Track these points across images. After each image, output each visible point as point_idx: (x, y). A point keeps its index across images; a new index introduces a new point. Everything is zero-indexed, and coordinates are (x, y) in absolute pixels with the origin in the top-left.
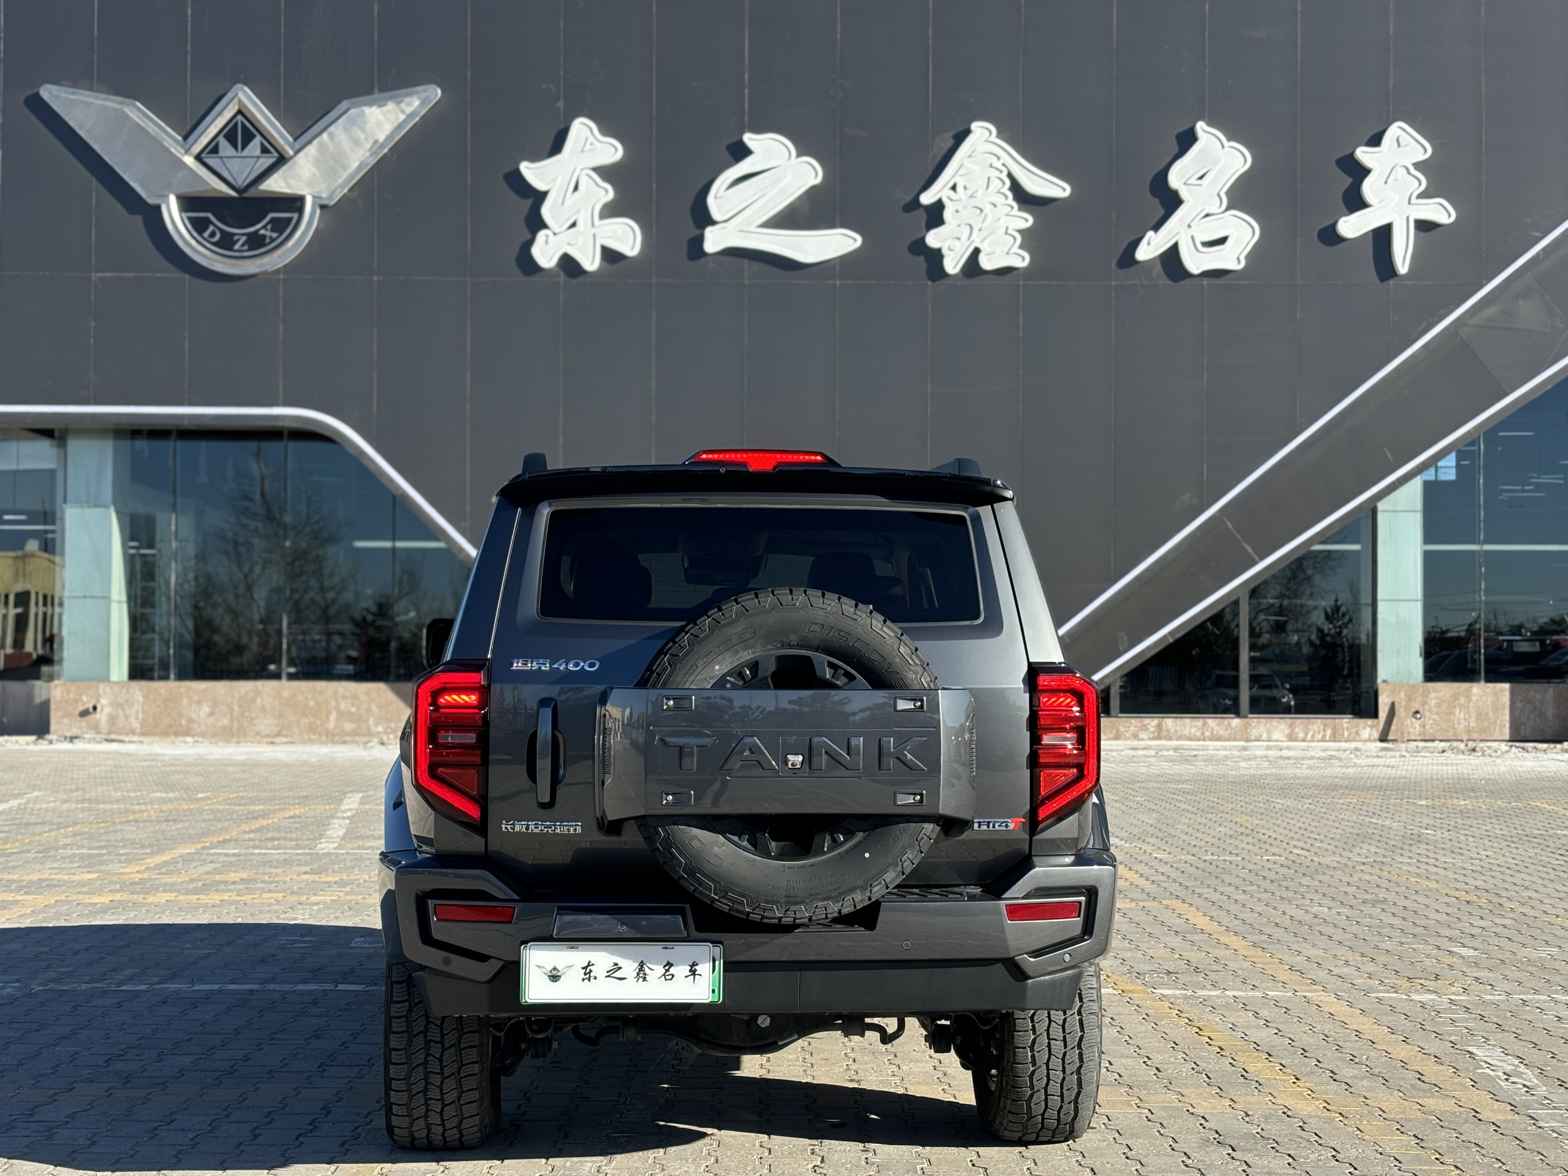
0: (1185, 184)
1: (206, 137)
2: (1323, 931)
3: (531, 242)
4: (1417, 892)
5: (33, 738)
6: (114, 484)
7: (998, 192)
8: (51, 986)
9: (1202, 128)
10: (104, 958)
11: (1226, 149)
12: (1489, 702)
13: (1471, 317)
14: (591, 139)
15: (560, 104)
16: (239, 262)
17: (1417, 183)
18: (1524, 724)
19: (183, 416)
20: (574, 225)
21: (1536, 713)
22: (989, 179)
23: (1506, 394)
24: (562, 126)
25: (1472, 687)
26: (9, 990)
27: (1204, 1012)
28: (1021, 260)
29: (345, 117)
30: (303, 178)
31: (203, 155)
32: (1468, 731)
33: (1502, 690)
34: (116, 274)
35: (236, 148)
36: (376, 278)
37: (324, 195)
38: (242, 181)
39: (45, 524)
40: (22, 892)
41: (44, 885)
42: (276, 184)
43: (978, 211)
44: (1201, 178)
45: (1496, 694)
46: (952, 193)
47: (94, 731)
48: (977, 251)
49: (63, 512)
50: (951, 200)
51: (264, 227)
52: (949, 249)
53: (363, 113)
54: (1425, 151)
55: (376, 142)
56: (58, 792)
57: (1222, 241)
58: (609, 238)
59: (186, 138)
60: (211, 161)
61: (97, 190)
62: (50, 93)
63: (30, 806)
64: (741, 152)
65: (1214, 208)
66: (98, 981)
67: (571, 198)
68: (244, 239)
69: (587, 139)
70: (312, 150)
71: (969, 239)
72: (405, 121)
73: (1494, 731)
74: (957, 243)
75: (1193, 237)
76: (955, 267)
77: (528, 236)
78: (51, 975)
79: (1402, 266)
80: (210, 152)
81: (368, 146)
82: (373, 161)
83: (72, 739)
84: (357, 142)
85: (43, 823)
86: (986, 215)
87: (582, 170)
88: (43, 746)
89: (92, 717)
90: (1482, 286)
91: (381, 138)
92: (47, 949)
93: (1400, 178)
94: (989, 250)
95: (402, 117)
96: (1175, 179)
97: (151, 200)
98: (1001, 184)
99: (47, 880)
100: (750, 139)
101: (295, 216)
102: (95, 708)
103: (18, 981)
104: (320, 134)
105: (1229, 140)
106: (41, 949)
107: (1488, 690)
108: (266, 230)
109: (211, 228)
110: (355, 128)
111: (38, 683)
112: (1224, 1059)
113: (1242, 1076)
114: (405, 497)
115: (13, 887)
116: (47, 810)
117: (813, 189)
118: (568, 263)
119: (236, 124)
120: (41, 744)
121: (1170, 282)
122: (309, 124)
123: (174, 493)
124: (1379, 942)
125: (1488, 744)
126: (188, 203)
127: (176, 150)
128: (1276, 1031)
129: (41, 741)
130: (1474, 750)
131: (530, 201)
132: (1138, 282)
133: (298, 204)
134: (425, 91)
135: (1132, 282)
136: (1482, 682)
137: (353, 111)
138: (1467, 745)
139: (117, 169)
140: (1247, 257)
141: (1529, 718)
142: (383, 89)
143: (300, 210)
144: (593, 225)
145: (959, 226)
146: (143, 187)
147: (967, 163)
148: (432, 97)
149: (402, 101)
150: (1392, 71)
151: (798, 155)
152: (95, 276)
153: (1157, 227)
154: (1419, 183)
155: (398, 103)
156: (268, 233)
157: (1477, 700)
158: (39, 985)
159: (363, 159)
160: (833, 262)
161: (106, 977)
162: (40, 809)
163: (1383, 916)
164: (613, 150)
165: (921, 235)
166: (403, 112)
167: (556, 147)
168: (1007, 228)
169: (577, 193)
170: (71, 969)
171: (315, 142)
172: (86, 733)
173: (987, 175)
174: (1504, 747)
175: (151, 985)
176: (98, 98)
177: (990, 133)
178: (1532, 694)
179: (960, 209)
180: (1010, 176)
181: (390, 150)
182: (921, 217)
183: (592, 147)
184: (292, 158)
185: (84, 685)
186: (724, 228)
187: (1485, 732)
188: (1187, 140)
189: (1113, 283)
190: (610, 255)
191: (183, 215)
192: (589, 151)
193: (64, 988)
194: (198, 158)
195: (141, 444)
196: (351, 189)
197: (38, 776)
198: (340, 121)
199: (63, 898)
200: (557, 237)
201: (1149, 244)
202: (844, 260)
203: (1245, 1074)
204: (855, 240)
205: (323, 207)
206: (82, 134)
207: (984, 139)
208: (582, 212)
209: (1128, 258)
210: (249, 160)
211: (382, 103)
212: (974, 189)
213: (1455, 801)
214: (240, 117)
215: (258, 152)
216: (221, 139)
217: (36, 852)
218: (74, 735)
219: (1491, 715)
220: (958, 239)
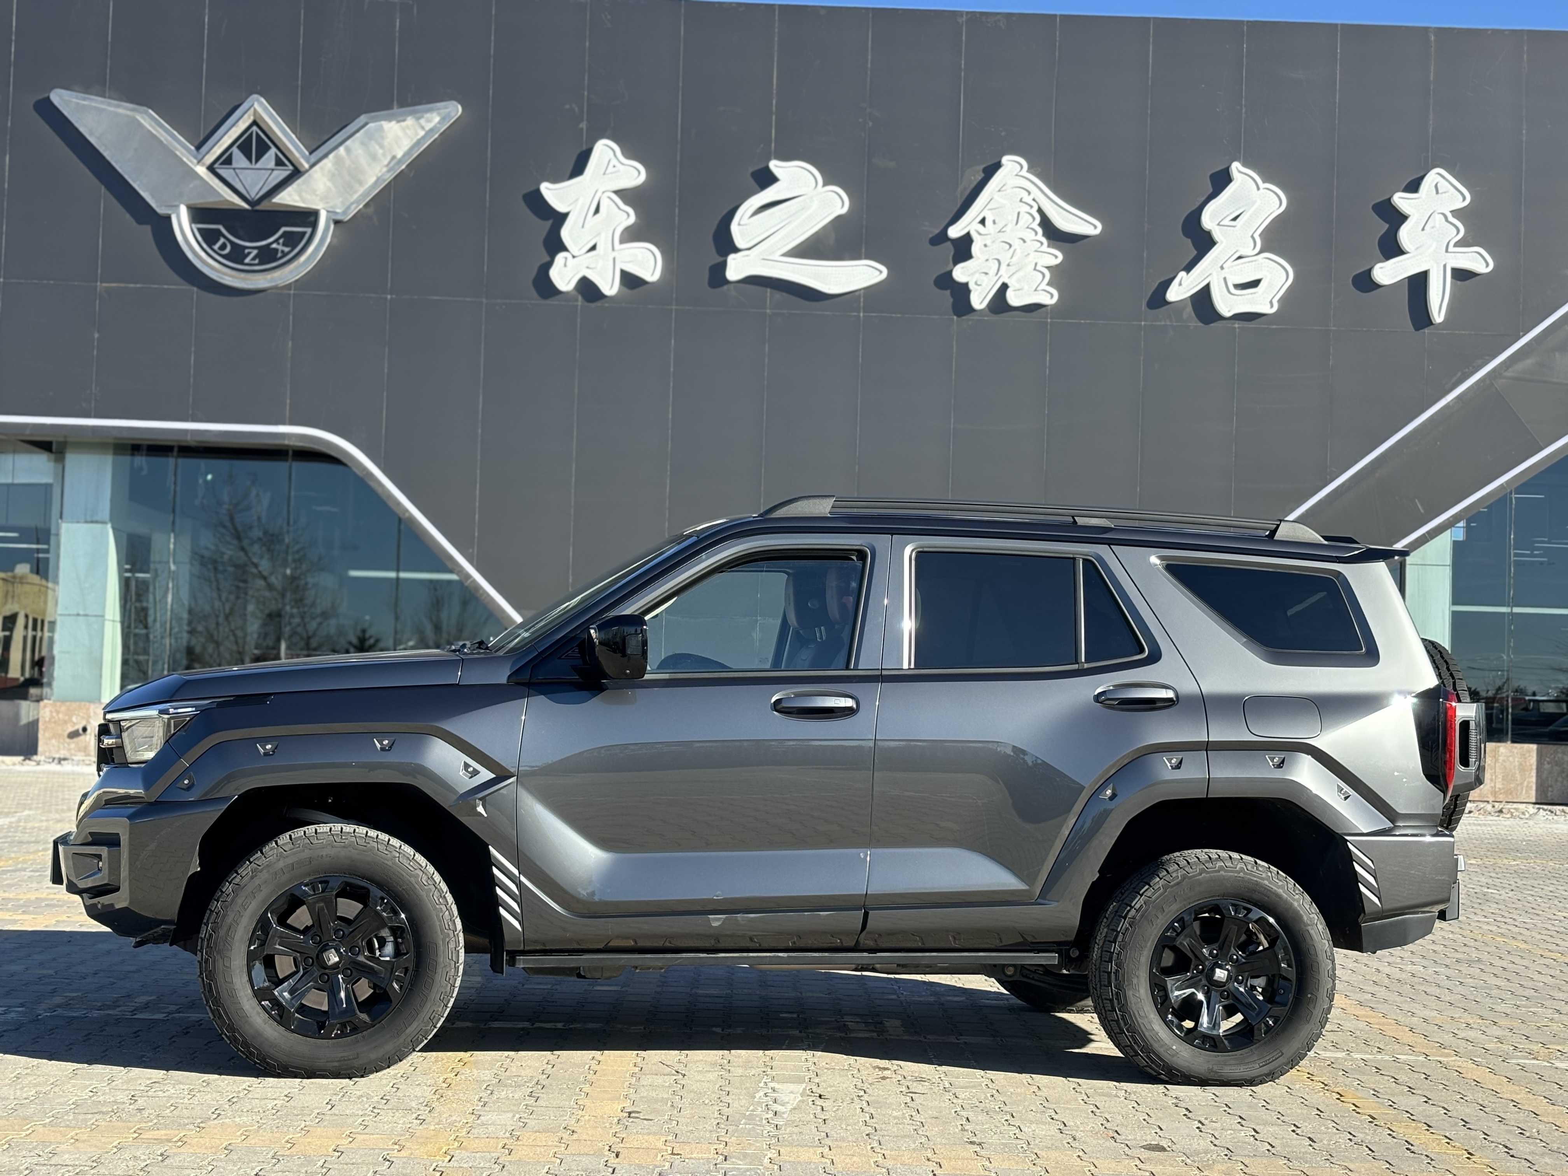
0: (1218, 225)
1: (219, 148)
2: (1428, 990)
3: (550, 264)
4: (1509, 952)
5: (21, 758)
6: (111, 500)
7: (1028, 228)
8: (60, 1011)
9: (1237, 168)
10: (115, 983)
11: (1261, 190)
12: (1517, 763)
13: (1508, 368)
14: (614, 162)
15: (583, 125)
16: (249, 276)
17: (1455, 232)
18: (1551, 786)
19: (186, 431)
20: (593, 248)
21: (1564, 775)
22: (1019, 214)
23: (1541, 449)
24: (584, 148)
25: (1499, 747)
26: (13, 1015)
27: (1337, 1075)
28: (1049, 297)
29: (362, 131)
30: (318, 192)
31: (216, 166)
32: (1494, 793)
33: (1529, 751)
34: (122, 285)
35: (250, 160)
36: (389, 297)
37: (338, 211)
38: (254, 193)
39: (38, 543)
40: (20, 912)
41: (43, 904)
42: (289, 197)
43: (1008, 246)
44: (1235, 219)
45: (1523, 755)
46: (980, 226)
47: (83, 754)
48: (1004, 287)
49: (58, 528)
50: (980, 234)
51: (276, 241)
52: (976, 283)
53: (381, 128)
54: (1464, 199)
55: (394, 157)
56: (50, 812)
57: (1255, 284)
58: (629, 262)
59: (198, 148)
60: (222, 172)
61: (105, 199)
62: (60, 97)
63: (22, 824)
64: (767, 179)
65: (1248, 250)
66: (109, 1007)
67: (592, 221)
68: (255, 252)
69: (609, 161)
70: (328, 163)
71: (997, 274)
72: (423, 137)
73: (1521, 793)
74: (983, 277)
75: (1225, 279)
76: (981, 303)
77: (548, 259)
78: (58, 1000)
79: (1438, 314)
80: (222, 164)
81: (386, 162)
82: (389, 177)
83: (60, 760)
84: (374, 157)
85: (37, 842)
86: (1015, 250)
87: (603, 192)
88: (29, 766)
89: (82, 738)
90: (1519, 338)
91: (399, 155)
92: (51, 972)
93: (1437, 225)
94: (1018, 286)
95: (422, 133)
96: (1208, 220)
97: (161, 210)
98: (1031, 219)
99: (46, 899)
100: (776, 166)
101: (309, 230)
102: (85, 729)
103: (22, 1005)
104: (336, 147)
105: (1264, 182)
106: (45, 972)
107: (1516, 751)
108: (279, 244)
109: (222, 240)
110: (373, 142)
111: (24, 705)
112: (1380, 1130)
113: (1407, 1149)
114: (412, 520)
115: (10, 906)
116: (40, 829)
117: (839, 218)
118: (587, 287)
119: (251, 134)
120: (28, 765)
121: (1200, 324)
122: (326, 137)
123: (174, 511)
124: (1492, 1003)
125: (1515, 806)
126: (199, 214)
127: (190, 161)
128: (1426, 1099)
129: (27, 762)
130: (1501, 811)
131: (549, 223)
132: (1168, 323)
133: (312, 219)
134: (446, 108)
135: (1163, 323)
136: (1509, 742)
137: (371, 125)
138: (1493, 807)
139: (126, 177)
140: (1279, 301)
141: (1556, 781)
142: (402, 105)
143: (314, 225)
144: (613, 249)
145: (987, 260)
146: (153, 197)
147: (997, 197)
148: (453, 114)
149: (421, 117)
150: (1431, 116)
151: (825, 185)
152: (101, 286)
153: (1188, 268)
154: (1456, 231)
155: (418, 119)
156: (280, 248)
157: (1504, 761)
158: (45, 1011)
159: (380, 174)
160: (857, 294)
161: (118, 1003)
162: (33, 828)
163: (1485, 977)
164: (636, 173)
165: (948, 269)
166: (423, 128)
167: (578, 168)
168: (1036, 264)
169: (597, 216)
170: (79, 994)
171: (331, 156)
172: (75, 755)
173: (1018, 210)
174: (1532, 809)
175: (169, 1013)
176: (110, 105)
177: (1022, 167)
178: (1560, 755)
179: (988, 243)
180: (1040, 211)
181: (408, 166)
182: (948, 250)
183: (615, 169)
184: (307, 171)
185: (75, 705)
186: (747, 256)
187: (1511, 794)
188: (1222, 180)
189: (1143, 323)
190: (629, 280)
191: (193, 226)
192: (611, 173)
193: (74, 1015)
194: (211, 168)
195: (141, 461)
196: (367, 205)
197: (27, 796)
198: (358, 135)
199: (64, 918)
200: (576, 259)
201: (1180, 284)
202: (869, 291)
203: (1410, 1146)
204: (881, 272)
205: (337, 222)
206: (92, 140)
207: (1015, 173)
208: (603, 235)
209: (1158, 299)
210: (263, 171)
211: (401, 118)
212: (1004, 223)
213: (1505, 861)
214: (255, 128)
215: (272, 164)
216: (235, 150)
217: (32, 871)
218: (62, 756)
219: (1518, 775)
220: (986, 274)
